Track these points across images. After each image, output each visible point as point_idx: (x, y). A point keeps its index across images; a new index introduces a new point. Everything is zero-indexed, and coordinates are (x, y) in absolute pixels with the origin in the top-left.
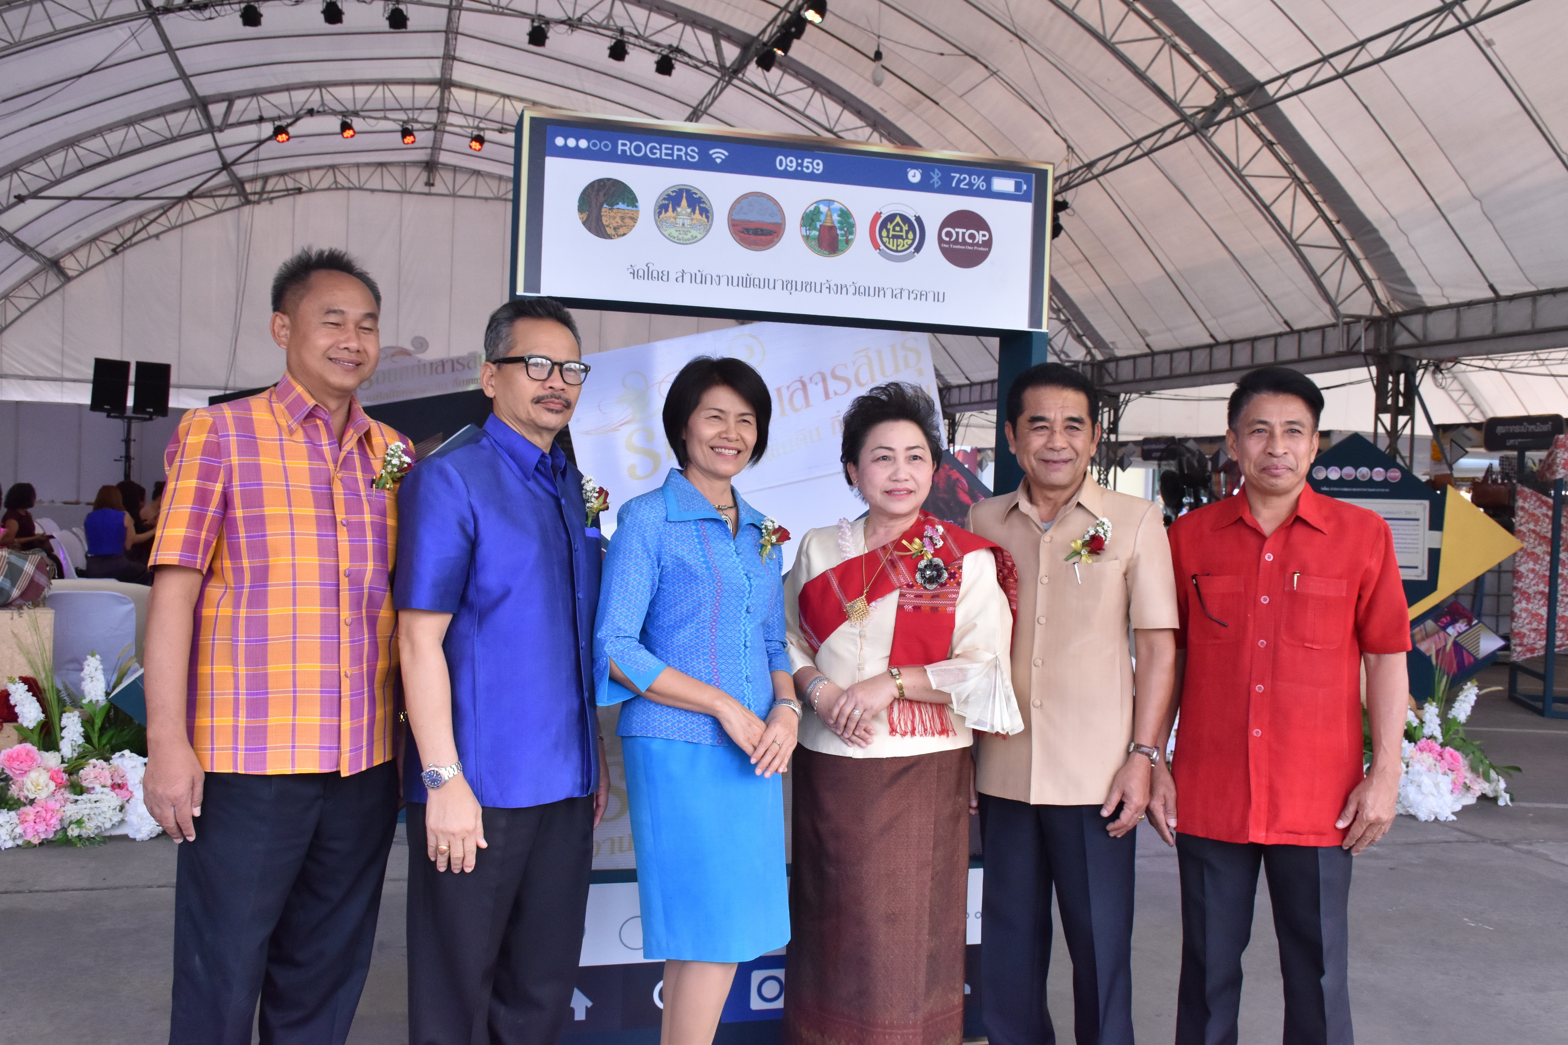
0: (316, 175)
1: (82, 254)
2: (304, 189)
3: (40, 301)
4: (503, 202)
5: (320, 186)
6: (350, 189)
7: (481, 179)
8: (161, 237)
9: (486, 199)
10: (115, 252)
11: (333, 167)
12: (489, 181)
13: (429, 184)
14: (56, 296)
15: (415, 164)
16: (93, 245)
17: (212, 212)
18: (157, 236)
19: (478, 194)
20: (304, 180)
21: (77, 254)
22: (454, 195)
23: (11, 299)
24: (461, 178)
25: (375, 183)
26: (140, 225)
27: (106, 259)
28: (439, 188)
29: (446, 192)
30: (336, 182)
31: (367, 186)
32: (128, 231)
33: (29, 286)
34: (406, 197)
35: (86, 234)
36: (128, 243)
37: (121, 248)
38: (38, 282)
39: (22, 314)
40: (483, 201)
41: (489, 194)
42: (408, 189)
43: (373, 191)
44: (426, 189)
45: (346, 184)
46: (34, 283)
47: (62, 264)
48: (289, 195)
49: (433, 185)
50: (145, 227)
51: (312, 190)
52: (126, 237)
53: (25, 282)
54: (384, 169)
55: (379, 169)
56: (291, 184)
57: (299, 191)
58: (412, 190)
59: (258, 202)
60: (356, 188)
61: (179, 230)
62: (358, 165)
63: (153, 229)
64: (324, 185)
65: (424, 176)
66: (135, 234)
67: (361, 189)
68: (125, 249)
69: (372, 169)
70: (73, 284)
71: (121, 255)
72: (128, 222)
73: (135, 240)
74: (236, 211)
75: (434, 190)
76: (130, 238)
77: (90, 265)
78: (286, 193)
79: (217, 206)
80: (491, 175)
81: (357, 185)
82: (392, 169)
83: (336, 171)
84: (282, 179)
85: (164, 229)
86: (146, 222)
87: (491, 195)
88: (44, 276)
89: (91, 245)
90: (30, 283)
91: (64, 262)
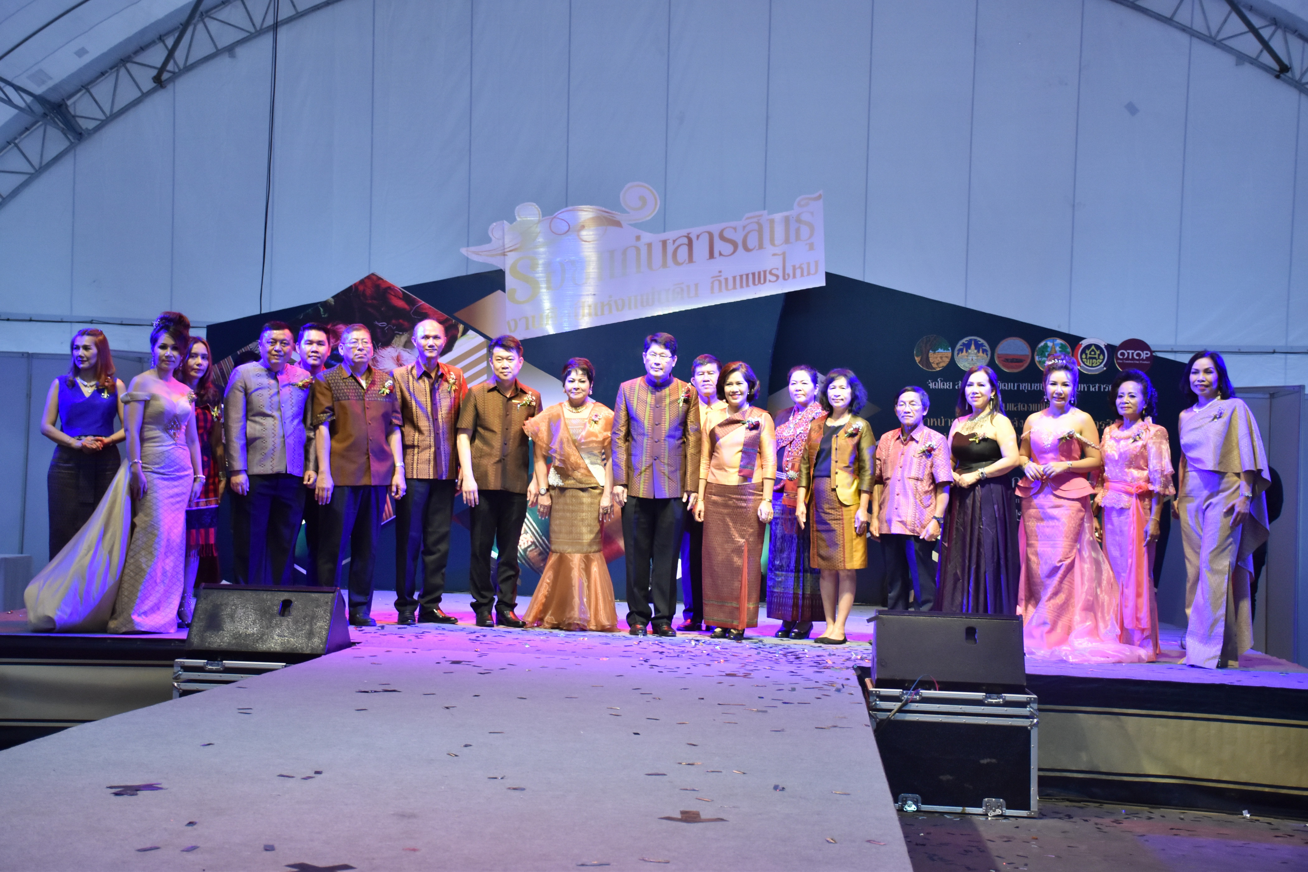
1: (102, 90)
3: (33, 177)
8: (239, 50)
10: (159, 82)
14: (64, 168)
16: (123, 71)
18: (230, 50)
21: (95, 89)
27: (145, 96)
33: (15, 150)
37: (167, 75)
38: (31, 143)
46: (20, 145)
47: (71, 110)
53: (9, 143)
61: (270, 34)
68: (175, 76)
70: (89, 144)
71: (170, 87)
77: (116, 110)
85: (241, 35)
88: (41, 130)
89: (118, 71)
90: (16, 145)
91: (74, 103)
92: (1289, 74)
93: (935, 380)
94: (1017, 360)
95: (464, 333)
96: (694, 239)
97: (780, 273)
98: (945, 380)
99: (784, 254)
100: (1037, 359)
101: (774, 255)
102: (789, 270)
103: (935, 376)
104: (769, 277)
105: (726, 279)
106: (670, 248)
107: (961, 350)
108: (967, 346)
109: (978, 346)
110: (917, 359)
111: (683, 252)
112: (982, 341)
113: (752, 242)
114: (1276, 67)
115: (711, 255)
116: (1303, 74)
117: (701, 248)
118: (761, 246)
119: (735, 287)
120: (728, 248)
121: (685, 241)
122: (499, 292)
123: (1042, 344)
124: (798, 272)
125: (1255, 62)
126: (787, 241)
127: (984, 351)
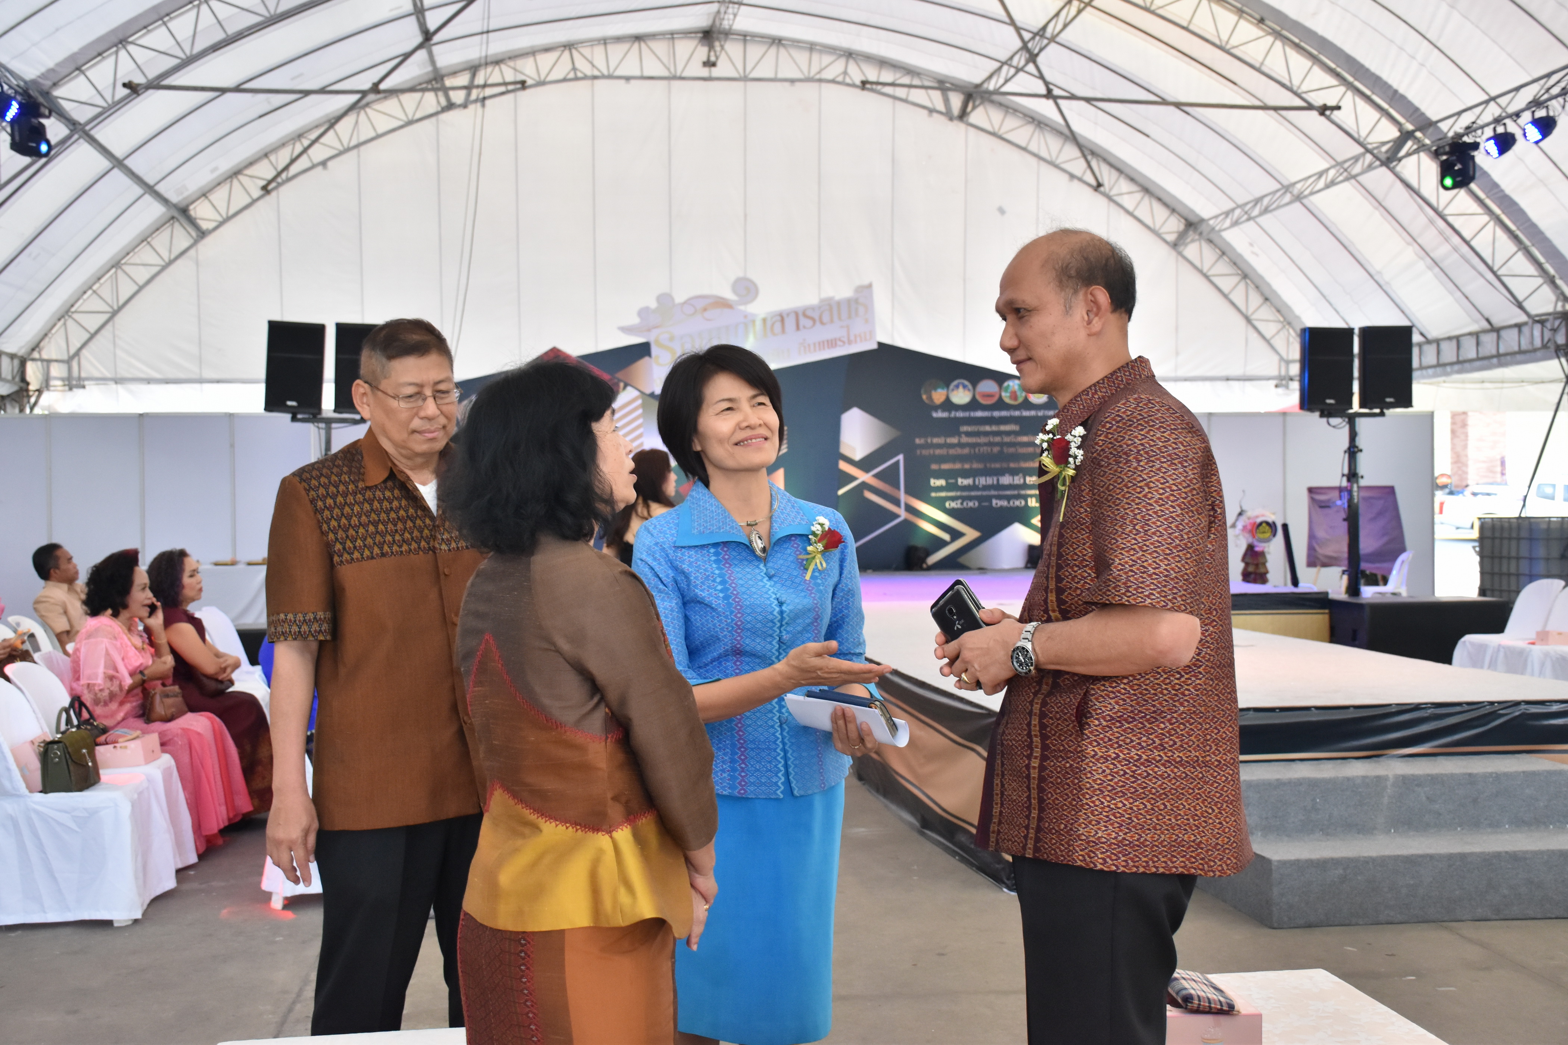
0: (546, 60)
1: (219, 196)
2: (530, 82)
3: (164, 268)
4: (816, 85)
5: (552, 77)
6: (595, 78)
7: (782, 51)
8: (330, 164)
9: (792, 81)
10: (266, 190)
11: (569, 46)
12: (795, 53)
13: (709, 64)
14: (187, 260)
15: (687, 34)
16: (235, 182)
17: (400, 123)
18: (324, 163)
19: (780, 75)
20: (528, 69)
21: (213, 197)
22: (745, 79)
23: (125, 268)
24: (755, 51)
25: (630, 67)
26: (299, 148)
27: (254, 201)
28: (723, 69)
29: (735, 75)
30: (574, 69)
31: (618, 73)
32: (282, 157)
33: (148, 247)
34: (676, 84)
35: (226, 165)
36: (284, 176)
37: (273, 185)
38: (161, 241)
39: (141, 288)
40: (787, 84)
41: (797, 75)
42: (678, 74)
43: (628, 79)
44: (705, 72)
45: (589, 71)
46: (153, 243)
47: (192, 213)
48: (508, 92)
49: (714, 65)
50: (305, 150)
51: (541, 83)
52: (280, 168)
53: (143, 241)
54: (643, 45)
55: (636, 45)
56: (510, 76)
57: (523, 85)
58: (685, 74)
59: (465, 106)
60: (603, 77)
61: (355, 152)
62: (604, 41)
63: (318, 153)
64: (557, 75)
65: (702, 52)
66: (293, 161)
67: (610, 77)
68: (279, 185)
69: (625, 46)
70: (208, 240)
71: (274, 194)
72: (283, 145)
73: (294, 170)
74: (433, 120)
75: (716, 72)
76: (286, 168)
77: (231, 212)
78: (502, 89)
79: (406, 115)
80: (796, 43)
81: (606, 73)
82: (653, 44)
83: (574, 52)
84: (497, 68)
85: (333, 152)
86: (306, 143)
87: (799, 75)
88: (169, 230)
89: (231, 182)
90: (149, 243)
91: (195, 208)
92: (1102, 189)
93: (936, 411)
94: (990, 396)
95: (625, 388)
96: (785, 316)
97: (845, 339)
98: (944, 411)
99: (848, 327)
100: (1003, 394)
101: (842, 327)
102: (852, 338)
103: (936, 408)
104: (839, 343)
105: (809, 345)
106: (769, 324)
107: (953, 390)
108: (957, 387)
109: (965, 387)
110: (924, 397)
111: (778, 326)
112: (966, 383)
113: (826, 318)
114: (1094, 183)
115: (798, 328)
116: (1111, 189)
117: (790, 323)
118: (832, 321)
119: (815, 350)
120: (809, 323)
121: (779, 318)
122: (646, 359)
123: (1006, 384)
124: (858, 339)
125: (1080, 180)
126: (850, 317)
127: (969, 390)
